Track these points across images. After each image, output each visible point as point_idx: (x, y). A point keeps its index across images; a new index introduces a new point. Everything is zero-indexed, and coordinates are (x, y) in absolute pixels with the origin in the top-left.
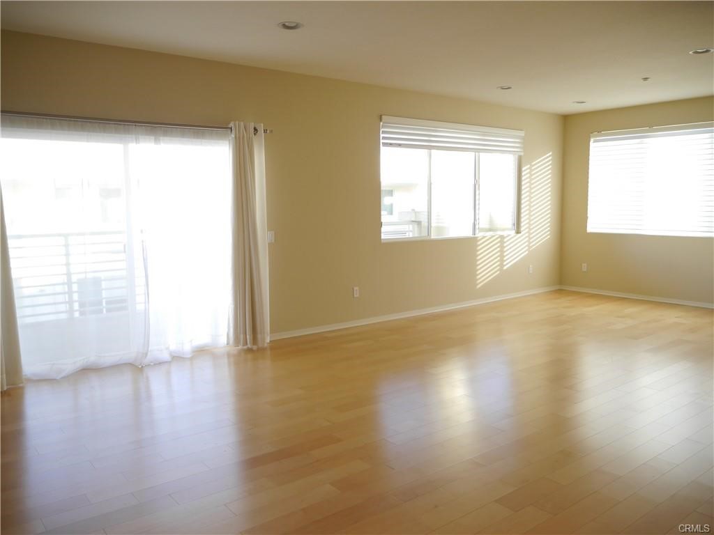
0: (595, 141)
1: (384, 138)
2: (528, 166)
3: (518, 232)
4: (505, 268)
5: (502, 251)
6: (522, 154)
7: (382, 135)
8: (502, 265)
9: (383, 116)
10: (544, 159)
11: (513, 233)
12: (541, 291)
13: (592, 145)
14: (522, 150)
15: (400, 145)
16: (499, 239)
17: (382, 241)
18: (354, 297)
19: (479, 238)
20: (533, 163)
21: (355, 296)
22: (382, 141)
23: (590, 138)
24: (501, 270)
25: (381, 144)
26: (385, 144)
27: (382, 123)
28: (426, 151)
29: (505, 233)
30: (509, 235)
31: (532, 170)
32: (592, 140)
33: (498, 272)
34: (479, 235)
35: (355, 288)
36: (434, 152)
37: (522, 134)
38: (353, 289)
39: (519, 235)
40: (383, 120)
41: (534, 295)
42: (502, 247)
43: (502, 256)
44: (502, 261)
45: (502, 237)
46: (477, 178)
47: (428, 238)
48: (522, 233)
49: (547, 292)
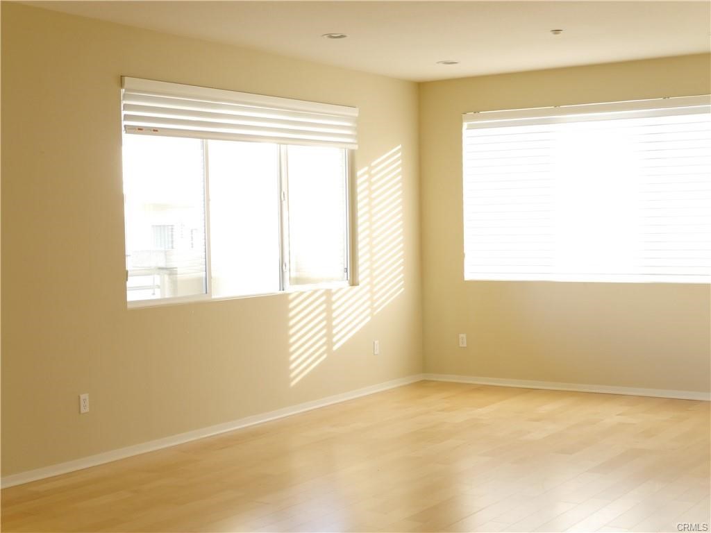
0: (470, 128)
1: (127, 117)
2: (366, 168)
3: (354, 283)
4: (335, 348)
5: (329, 319)
6: (356, 147)
7: (124, 113)
8: (330, 343)
9: (127, 79)
10: (388, 158)
11: (346, 284)
12: (395, 386)
13: (466, 133)
14: (356, 141)
15: (155, 131)
16: (324, 298)
17: (129, 306)
18: (80, 412)
19: (291, 297)
20: (373, 164)
21: (83, 410)
22: (124, 123)
23: (462, 122)
24: (329, 350)
25: (123, 128)
26: (130, 129)
27: (123, 91)
28: (199, 141)
29: (333, 286)
30: (340, 289)
31: (371, 176)
32: (465, 125)
33: (325, 356)
34: (290, 289)
35: (82, 397)
36: (212, 144)
37: (354, 113)
38: (79, 397)
39: (356, 288)
40: (126, 85)
41: (382, 393)
42: (329, 310)
43: (329, 327)
44: (329, 335)
45: (329, 293)
46: (284, 189)
47: (206, 298)
48: (361, 285)
49: (405, 386)
